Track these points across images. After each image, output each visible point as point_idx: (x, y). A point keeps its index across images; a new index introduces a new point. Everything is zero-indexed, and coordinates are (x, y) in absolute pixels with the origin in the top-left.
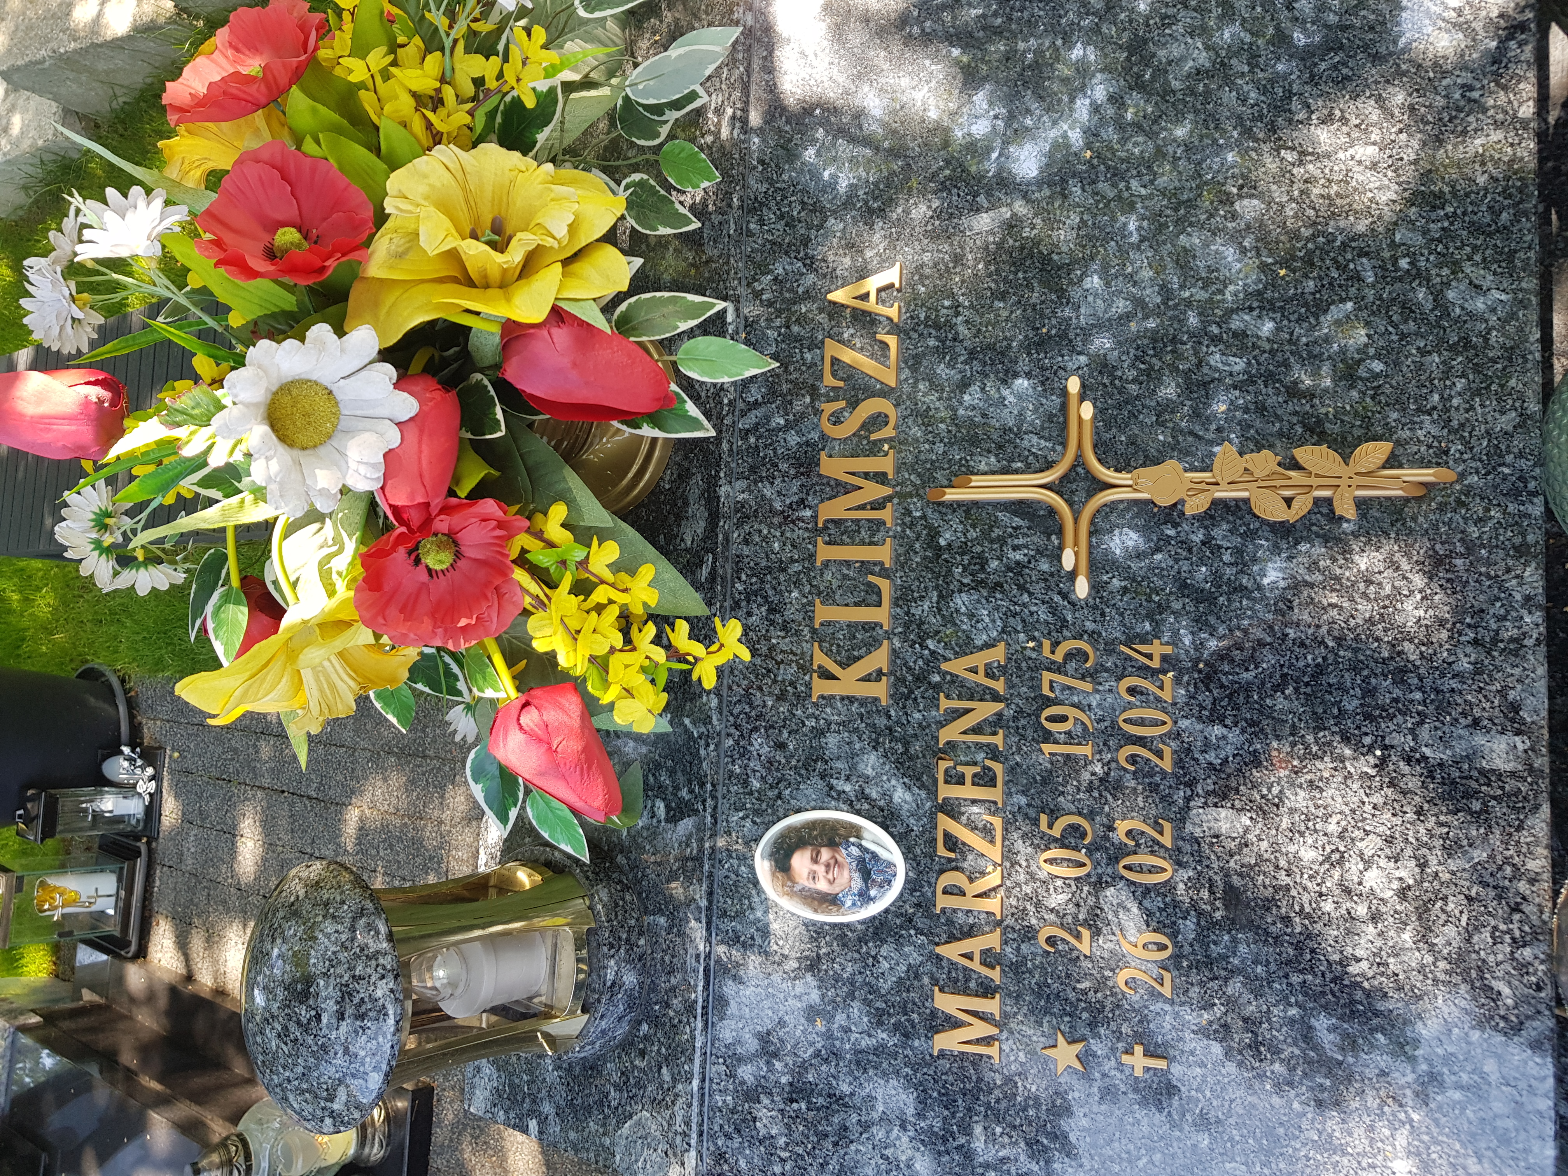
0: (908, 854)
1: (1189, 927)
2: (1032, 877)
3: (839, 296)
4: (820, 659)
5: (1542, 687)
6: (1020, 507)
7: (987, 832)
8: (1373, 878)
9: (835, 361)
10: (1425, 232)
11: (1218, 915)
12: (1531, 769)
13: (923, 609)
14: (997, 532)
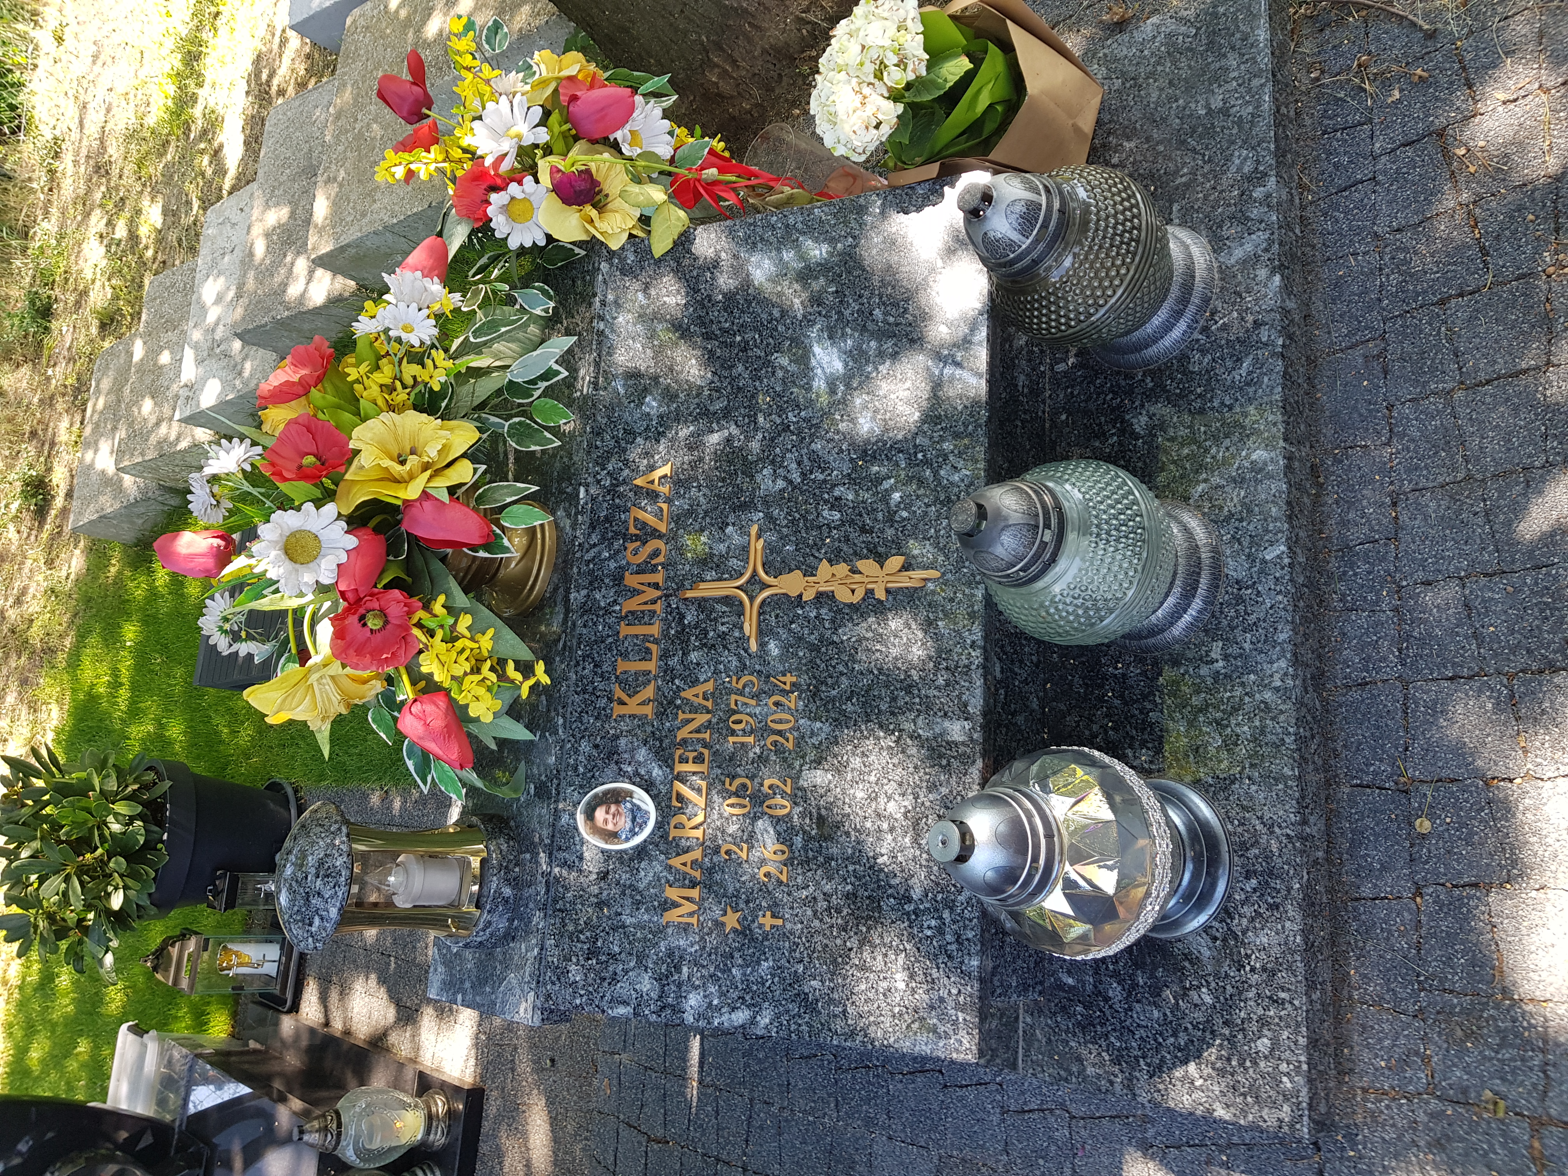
0: (658, 806)
1: (798, 841)
2: (721, 815)
3: (639, 482)
4: (619, 693)
5: (978, 692)
6: (727, 600)
7: (699, 791)
8: (892, 807)
9: (636, 519)
10: (931, 438)
11: (813, 833)
12: (972, 739)
13: (674, 662)
14: (714, 615)
